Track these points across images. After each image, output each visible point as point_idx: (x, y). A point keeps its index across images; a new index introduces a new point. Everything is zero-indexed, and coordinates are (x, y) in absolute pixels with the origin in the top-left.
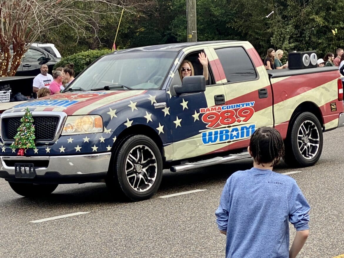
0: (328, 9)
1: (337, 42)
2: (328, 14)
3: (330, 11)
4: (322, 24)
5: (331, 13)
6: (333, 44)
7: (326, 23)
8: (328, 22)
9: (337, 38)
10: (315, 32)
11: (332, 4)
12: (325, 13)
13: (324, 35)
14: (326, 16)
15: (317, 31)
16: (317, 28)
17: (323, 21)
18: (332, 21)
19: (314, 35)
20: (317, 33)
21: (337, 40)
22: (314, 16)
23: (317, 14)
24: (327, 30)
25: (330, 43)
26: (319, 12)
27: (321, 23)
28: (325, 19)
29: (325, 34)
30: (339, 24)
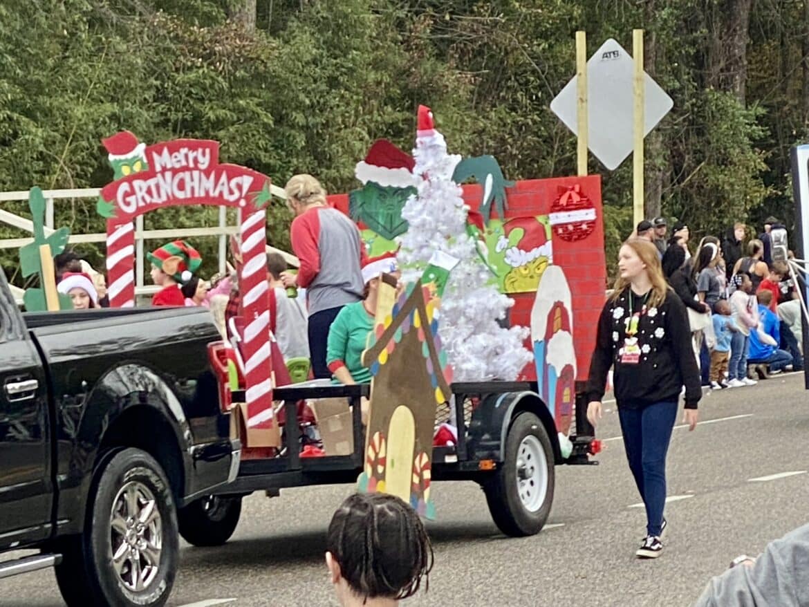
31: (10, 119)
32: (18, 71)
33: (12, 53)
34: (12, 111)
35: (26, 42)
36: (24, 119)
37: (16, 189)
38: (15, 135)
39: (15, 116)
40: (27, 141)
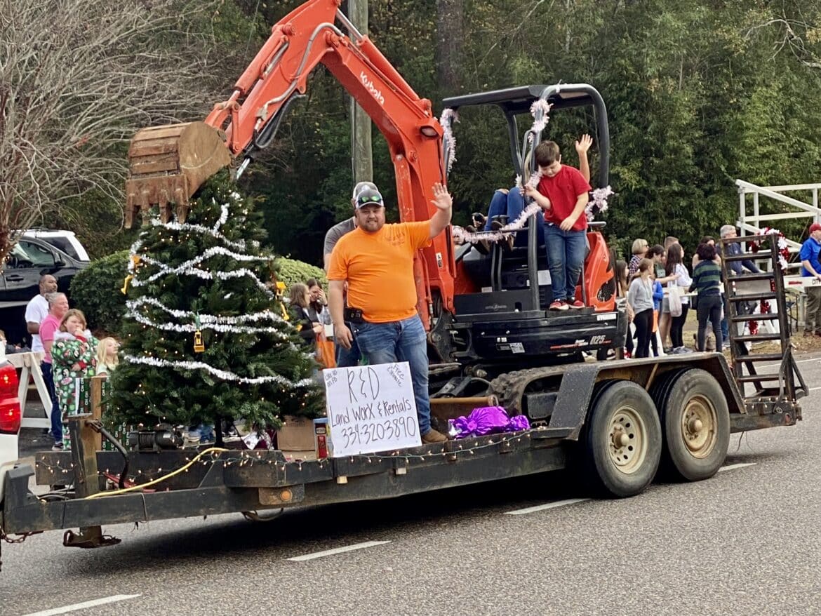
0: (646, 154)
1: (666, 221)
2: (647, 165)
3: (651, 158)
4: (636, 185)
5: (652, 162)
6: (659, 226)
7: (644, 184)
8: (648, 180)
9: (666, 213)
10: (621, 202)
11: (654, 145)
12: (642, 162)
13: (640, 207)
14: (642, 168)
15: (626, 200)
16: (625, 194)
17: (638, 178)
18: (655, 179)
19: (620, 208)
20: (625, 204)
21: (666, 217)
22: (618, 168)
23: (624, 164)
24: (646, 198)
25: (652, 224)
26: (629, 160)
27: (634, 182)
28: (640, 174)
29: (642, 205)
30: (670, 184)
31: (799, 141)
32: (804, 113)
33: (802, 103)
34: (801, 137)
35: (809, 96)
36: (807, 141)
37: (803, 183)
38: (803, 151)
39: (802, 140)
40: (809, 154)
